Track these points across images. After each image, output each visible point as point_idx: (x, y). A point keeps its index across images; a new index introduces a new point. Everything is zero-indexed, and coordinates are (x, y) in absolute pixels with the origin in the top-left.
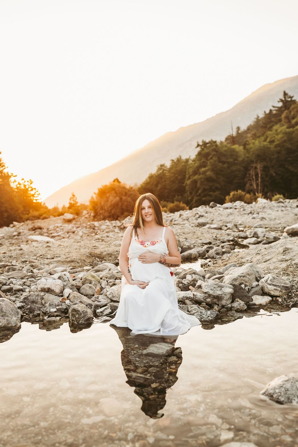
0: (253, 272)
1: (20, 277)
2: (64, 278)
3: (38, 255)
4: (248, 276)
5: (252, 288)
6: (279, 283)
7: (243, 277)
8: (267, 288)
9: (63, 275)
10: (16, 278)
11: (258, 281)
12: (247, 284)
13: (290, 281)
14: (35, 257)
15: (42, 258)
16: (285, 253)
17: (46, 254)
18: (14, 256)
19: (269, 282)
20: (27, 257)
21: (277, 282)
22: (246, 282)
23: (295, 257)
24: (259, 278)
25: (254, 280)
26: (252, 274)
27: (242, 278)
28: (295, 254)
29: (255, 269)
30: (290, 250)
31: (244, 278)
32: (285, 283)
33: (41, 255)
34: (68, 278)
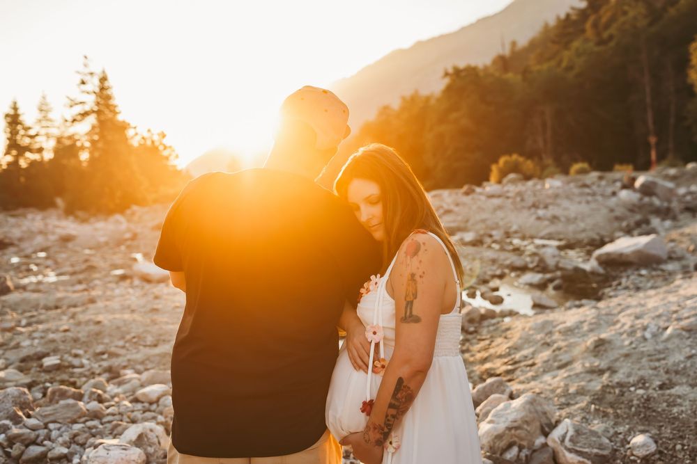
0: (535, 415)
1: (69, 420)
2: (149, 436)
3: (128, 337)
4: (525, 426)
5: (534, 451)
6: (588, 448)
7: (517, 428)
8: (564, 456)
9: (148, 432)
10: (60, 421)
11: (546, 435)
12: (524, 443)
13: (609, 435)
14: (121, 343)
15: (135, 343)
16: (599, 352)
17: (145, 335)
18: (83, 339)
19: (567, 443)
20: (106, 341)
21: (585, 444)
22: (522, 439)
23: (618, 364)
24: (547, 429)
25: (538, 431)
26: (533, 420)
27: (513, 431)
28: (617, 356)
29: (539, 408)
30: (607, 345)
31: (518, 432)
32: (601, 447)
33: (134, 337)
34: (157, 437)
